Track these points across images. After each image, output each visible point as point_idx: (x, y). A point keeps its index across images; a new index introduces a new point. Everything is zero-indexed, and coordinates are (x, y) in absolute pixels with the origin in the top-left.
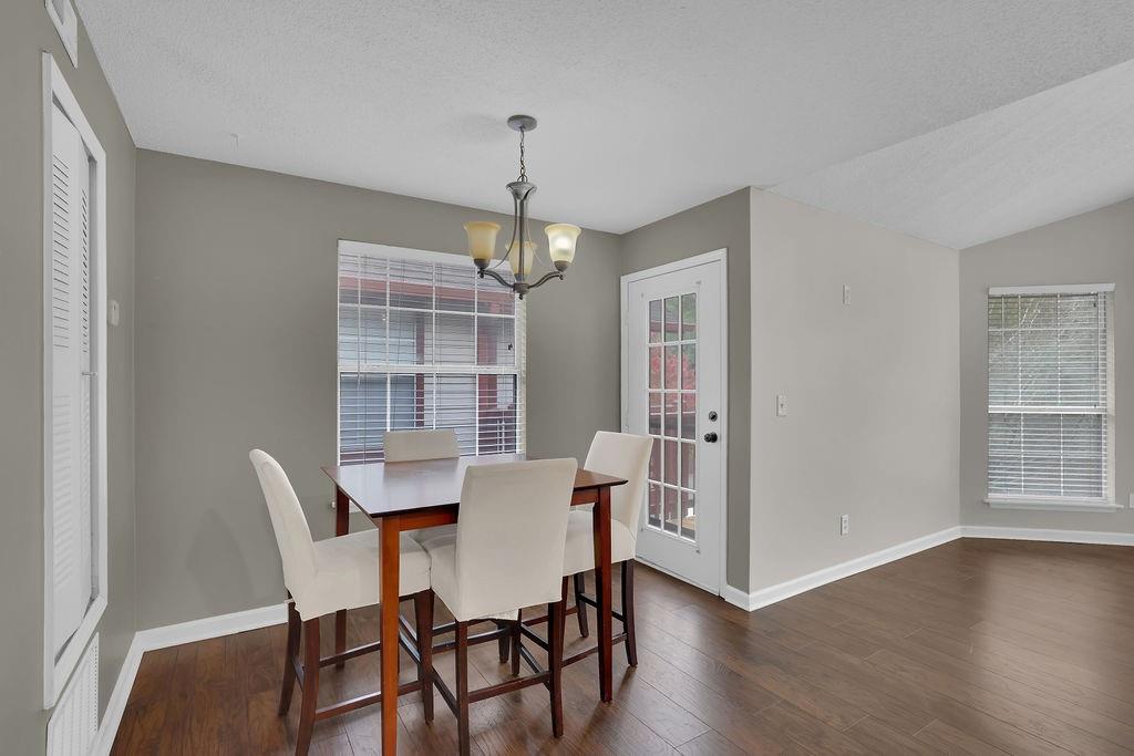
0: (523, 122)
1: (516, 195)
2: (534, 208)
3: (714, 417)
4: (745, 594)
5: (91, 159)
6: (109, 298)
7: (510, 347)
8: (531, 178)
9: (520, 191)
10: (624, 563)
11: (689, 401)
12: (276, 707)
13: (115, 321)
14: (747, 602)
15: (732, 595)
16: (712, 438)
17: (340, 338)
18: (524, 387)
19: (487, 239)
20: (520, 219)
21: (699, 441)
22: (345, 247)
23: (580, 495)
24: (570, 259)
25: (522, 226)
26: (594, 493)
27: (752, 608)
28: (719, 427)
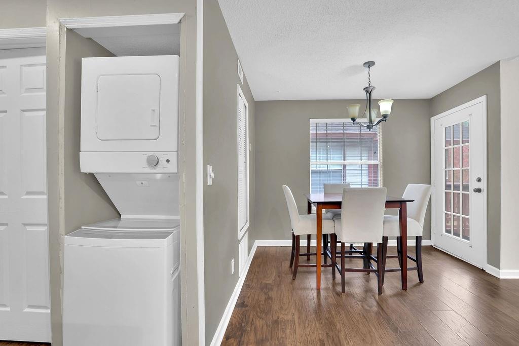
0: (370, 64)
1: (367, 92)
2: (374, 95)
3: (479, 180)
4: (498, 270)
5: (245, 107)
6: (250, 143)
7: (375, 153)
8: (372, 85)
9: (368, 91)
10: (417, 237)
11: (465, 173)
12: (289, 265)
13: (250, 150)
14: (499, 274)
15: (490, 269)
16: (479, 190)
17: (311, 155)
18: (382, 169)
19: (355, 110)
20: (370, 100)
21: (471, 193)
22: (312, 121)
23: (389, 204)
24: (389, 113)
25: (370, 103)
26: (399, 204)
27: (502, 277)
28: (483, 185)
